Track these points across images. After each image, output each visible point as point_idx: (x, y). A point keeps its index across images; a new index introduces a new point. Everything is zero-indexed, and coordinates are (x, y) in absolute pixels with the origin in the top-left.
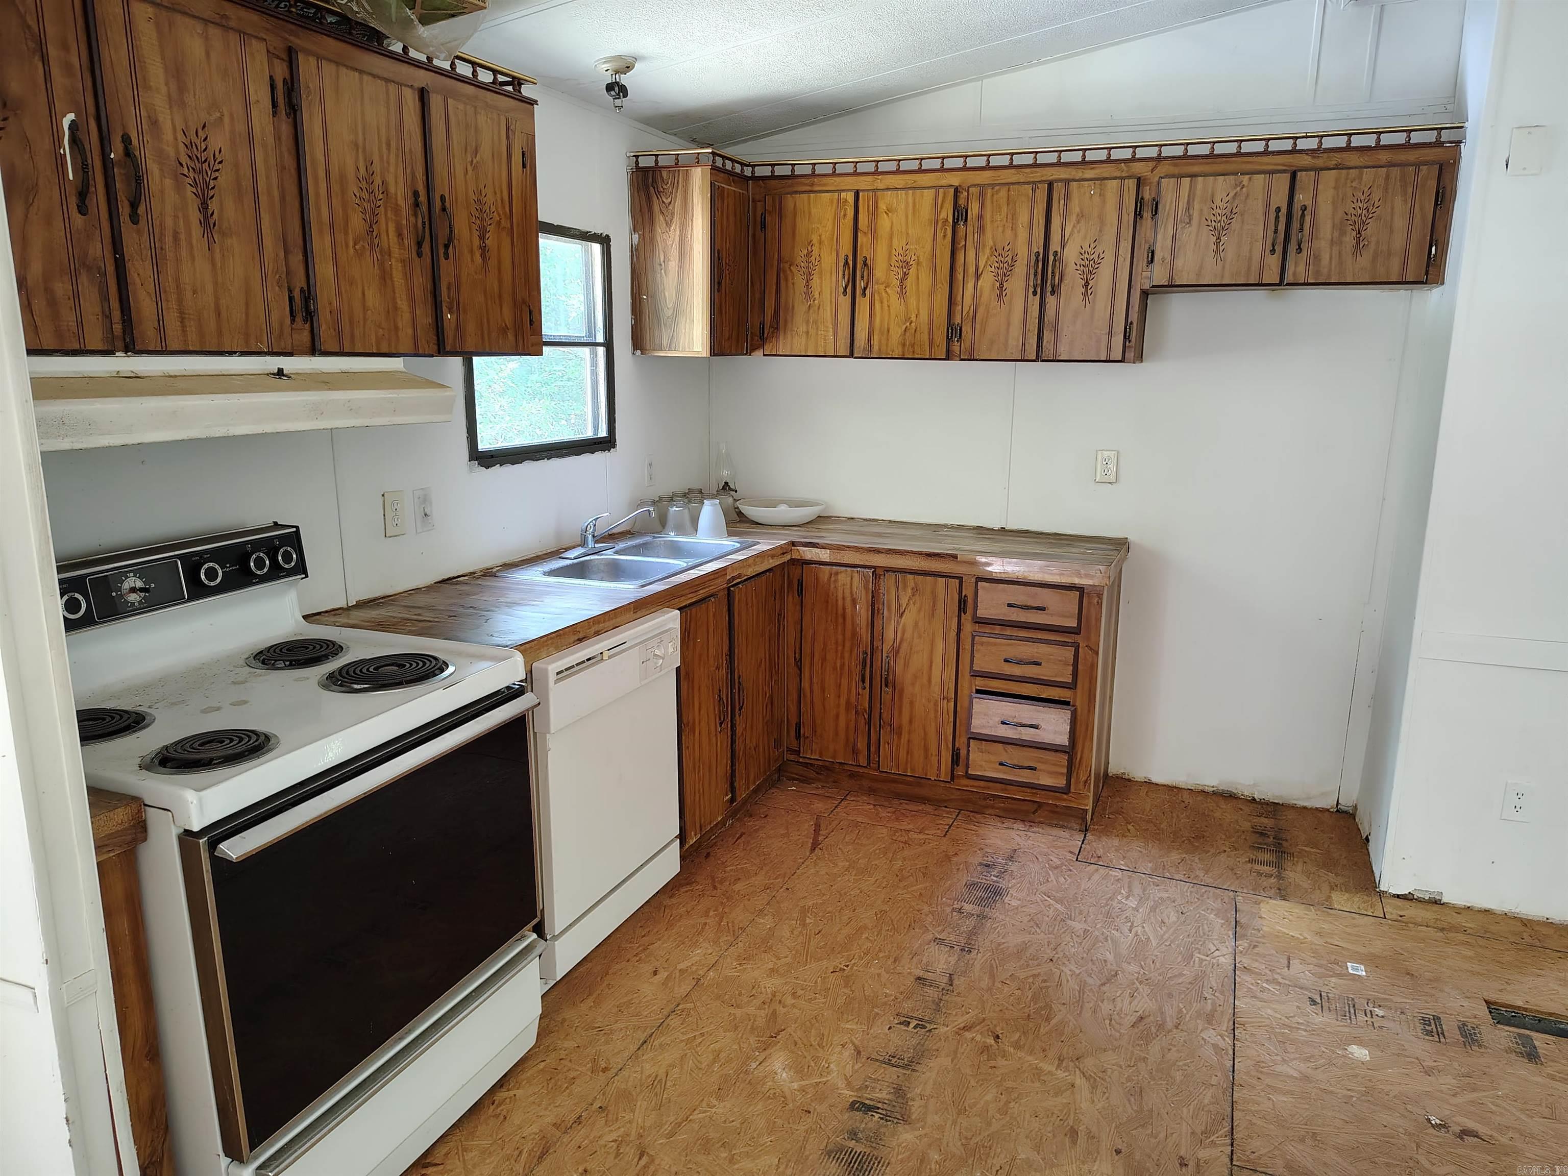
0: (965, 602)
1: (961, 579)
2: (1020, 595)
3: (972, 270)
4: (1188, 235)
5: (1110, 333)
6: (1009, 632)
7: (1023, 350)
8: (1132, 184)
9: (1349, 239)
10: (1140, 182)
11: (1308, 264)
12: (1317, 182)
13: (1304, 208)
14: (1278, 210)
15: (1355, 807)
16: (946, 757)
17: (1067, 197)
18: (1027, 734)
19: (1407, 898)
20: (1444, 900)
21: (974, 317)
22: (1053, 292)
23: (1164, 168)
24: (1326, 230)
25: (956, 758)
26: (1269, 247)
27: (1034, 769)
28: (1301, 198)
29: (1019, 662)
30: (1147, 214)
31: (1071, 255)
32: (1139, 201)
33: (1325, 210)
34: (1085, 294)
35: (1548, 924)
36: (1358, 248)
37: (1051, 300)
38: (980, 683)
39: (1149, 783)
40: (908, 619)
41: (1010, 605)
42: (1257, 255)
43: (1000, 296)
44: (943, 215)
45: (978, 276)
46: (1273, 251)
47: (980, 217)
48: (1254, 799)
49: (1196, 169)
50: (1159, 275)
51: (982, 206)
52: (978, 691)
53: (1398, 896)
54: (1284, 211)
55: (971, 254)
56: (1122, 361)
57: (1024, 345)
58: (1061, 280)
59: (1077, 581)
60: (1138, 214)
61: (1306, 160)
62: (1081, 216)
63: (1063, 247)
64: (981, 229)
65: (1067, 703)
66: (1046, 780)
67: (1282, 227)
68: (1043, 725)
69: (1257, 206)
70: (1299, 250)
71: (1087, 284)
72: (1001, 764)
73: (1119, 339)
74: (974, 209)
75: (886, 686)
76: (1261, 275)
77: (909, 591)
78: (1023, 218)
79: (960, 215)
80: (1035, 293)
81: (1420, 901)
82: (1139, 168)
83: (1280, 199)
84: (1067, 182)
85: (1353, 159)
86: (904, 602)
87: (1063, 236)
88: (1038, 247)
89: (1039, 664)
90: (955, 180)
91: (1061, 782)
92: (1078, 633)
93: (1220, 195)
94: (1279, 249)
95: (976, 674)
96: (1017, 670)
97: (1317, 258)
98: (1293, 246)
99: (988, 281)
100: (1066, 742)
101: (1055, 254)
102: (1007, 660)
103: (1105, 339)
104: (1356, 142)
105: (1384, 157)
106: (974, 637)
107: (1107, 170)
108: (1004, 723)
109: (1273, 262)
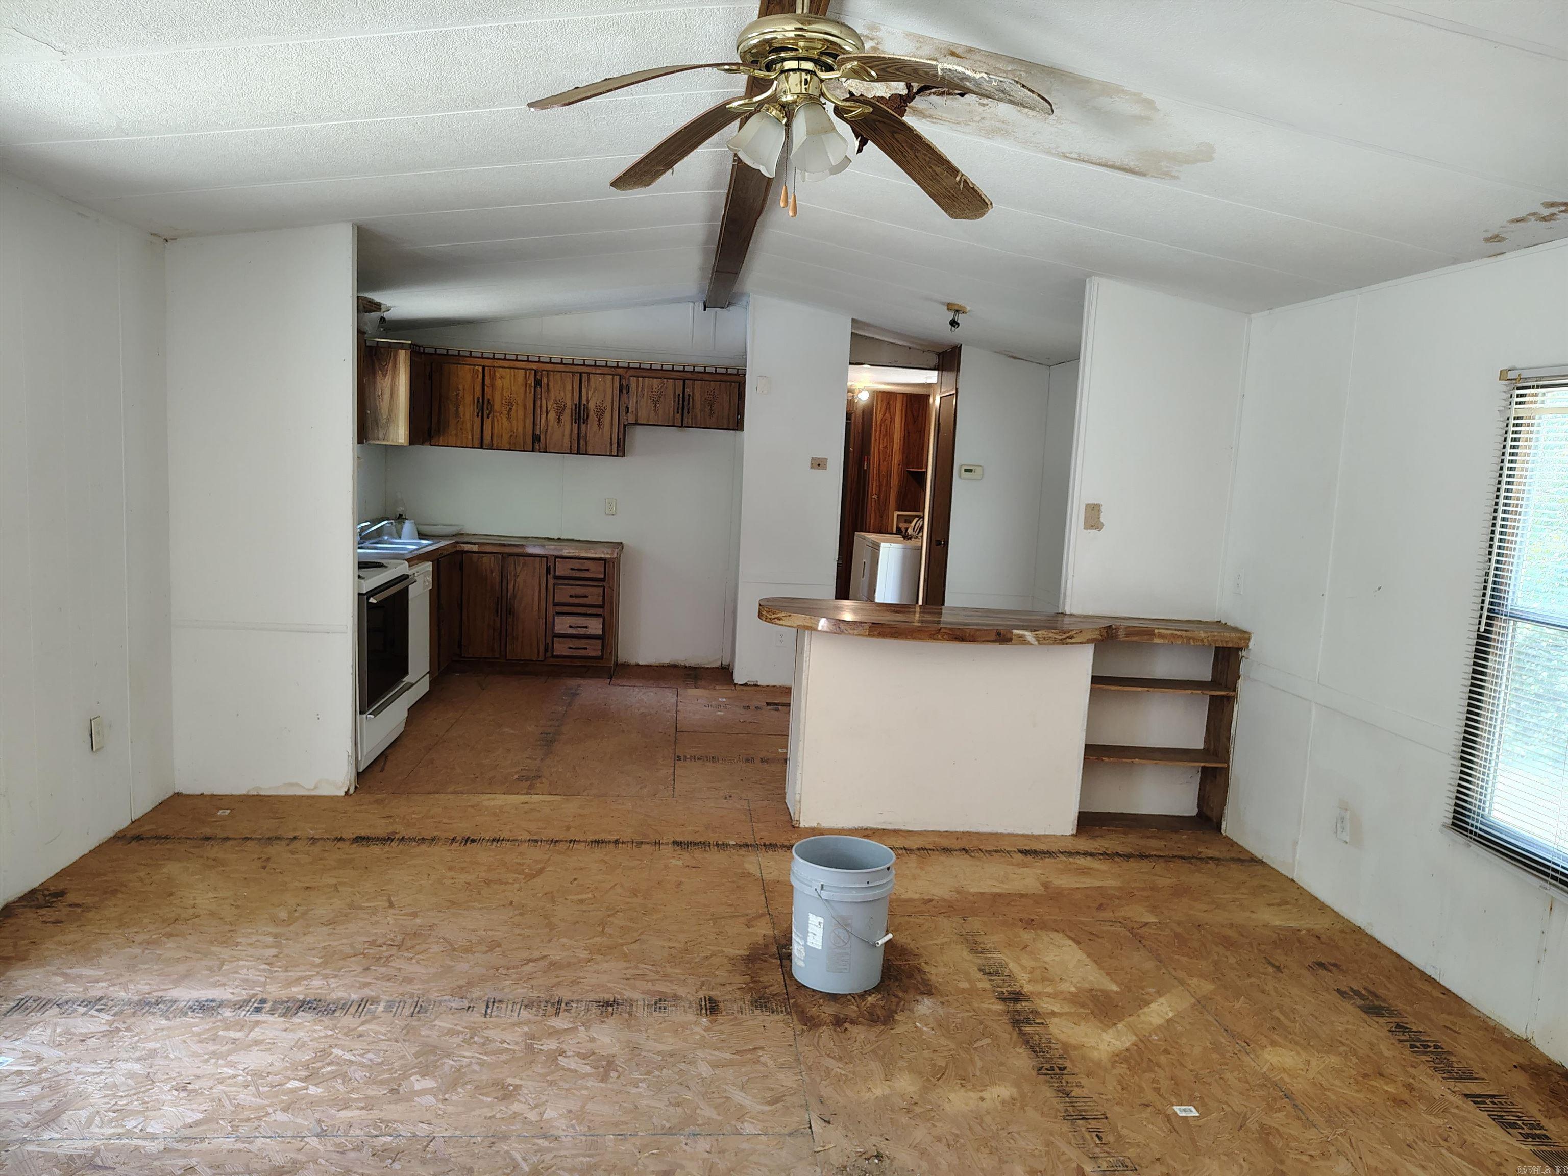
0: (550, 569)
1: (547, 558)
2: (577, 564)
3: (544, 409)
4: (643, 403)
5: (611, 443)
6: (572, 582)
7: (571, 449)
8: (617, 378)
9: (708, 408)
10: (621, 377)
11: (692, 419)
12: (693, 384)
13: (689, 395)
14: (679, 395)
15: (729, 665)
16: (542, 648)
17: (589, 380)
18: (582, 631)
19: (745, 685)
20: (758, 684)
21: (546, 431)
22: (584, 423)
23: (631, 372)
24: (698, 406)
25: (546, 650)
26: (676, 411)
27: (586, 649)
28: (687, 390)
29: (576, 597)
30: (625, 391)
31: (591, 406)
32: (621, 385)
33: (697, 396)
34: (599, 425)
36: (711, 415)
37: (583, 426)
38: (559, 609)
39: (638, 665)
40: (520, 580)
41: (572, 569)
42: (672, 412)
43: (558, 423)
44: (529, 382)
45: (547, 413)
46: (678, 413)
47: (548, 385)
48: (686, 667)
49: (644, 374)
50: (631, 419)
51: (548, 381)
52: (557, 613)
53: (741, 684)
54: (681, 396)
55: (544, 402)
56: (617, 457)
57: (571, 446)
58: (587, 418)
59: (603, 556)
60: (621, 391)
61: (689, 375)
62: (595, 390)
63: (588, 402)
64: (548, 391)
65: (600, 615)
66: (593, 653)
67: (681, 402)
68: (589, 626)
69: (671, 392)
70: (688, 413)
71: (599, 420)
72: (570, 648)
73: (615, 446)
74: (545, 381)
75: (510, 614)
76: (674, 423)
77: (521, 565)
78: (569, 387)
79: (538, 383)
80: (575, 423)
81: (748, 685)
82: (620, 371)
83: (679, 390)
84: (589, 374)
85: (707, 377)
86: (518, 571)
87: (588, 397)
88: (576, 401)
89: (587, 597)
90: (534, 366)
91: (599, 653)
92: (604, 581)
93: (655, 386)
94: (680, 411)
95: (555, 605)
96: (575, 601)
97: (696, 417)
98: (685, 411)
99: (552, 415)
100: (600, 632)
101: (584, 405)
102: (571, 596)
103: (609, 445)
104: (708, 370)
105: (718, 377)
106: (554, 585)
107: (606, 370)
108: (571, 627)
109: (678, 416)
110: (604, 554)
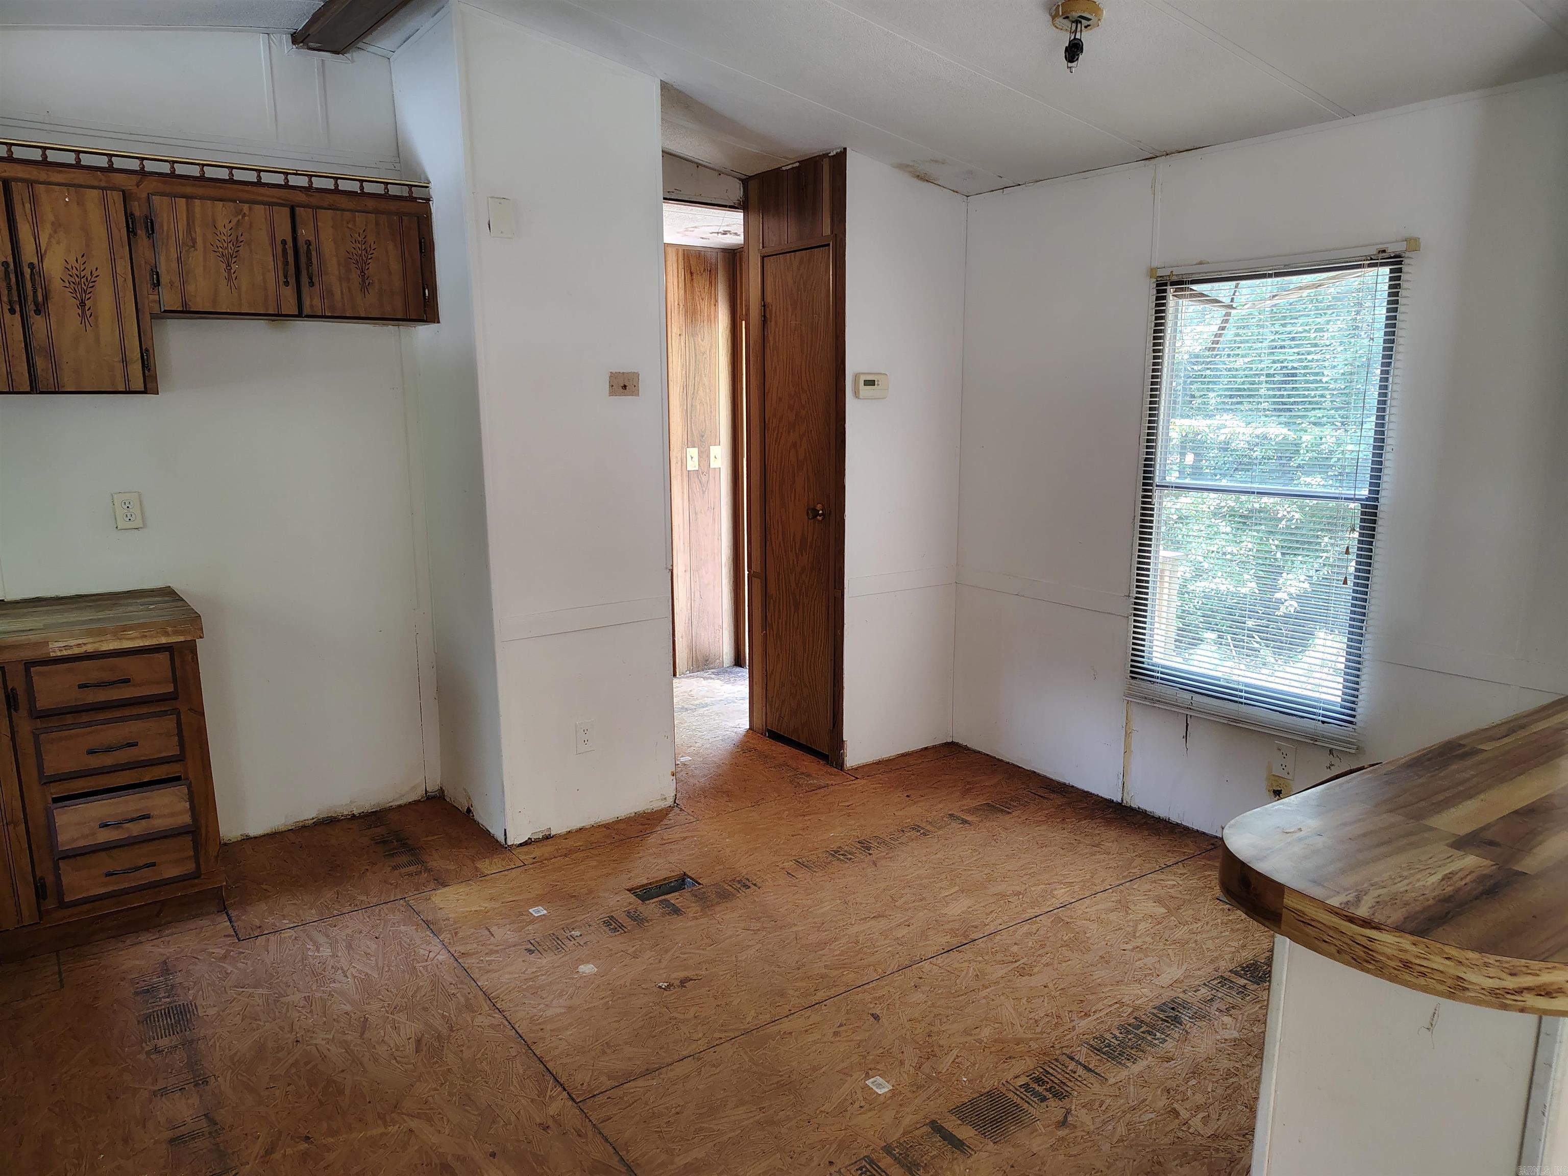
0: (15, 697)
2: (93, 672)
4: (196, 259)
5: (124, 361)
6: (85, 718)
7: (9, 380)
8: (117, 196)
9: (355, 275)
10: (126, 197)
11: (322, 298)
12: (315, 219)
13: (308, 243)
14: (284, 242)
15: (441, 790)
16: (27, 894)
17: (34, 200)
18: (136, 829)
19: (527, 842)
20: (553, 833)
22: (38, 312)
23: (151, 185)
24: (333, 267)
25: (41, 891)
26: (282, 279)
27: (154, 864)
28: (302, 232)
29: (109, 749)
30: (141, 233)
31: (51, 268)
32: (129, 216)
33: (328, 246)
34: (83, 315)
35: (619, 821)
36: (366, 287)
37: (38, 322)
38: (57, 790)
41: (81, 686)
42: (271, 285)
46: (286, 283)
49: (189, 190)
50: (170, 299)
52: (55, 800)
53: (521, 845)
54: (290, 243)
56: (145, 392)
57: (9, 373)
58: (46, 297)
59: (164, 640)
60: (131, 232)
61: (301, 197)
62: (57, 226)
63: (40, 258)
65: (178, 779)
66: (172, 872)
67: (291, 259)
68: (154, 813)
69: (262, 235)
70: (312, 284)
71: (82, 304)
72: (109, 874)
73: (132, 368)
76: (278, 306)
80: (13, 312)
81: (537, 841)
82: (121, 180)
83: (284, 231)
84: (30, 183)
85: (344, 202)
87: (38, 247)
88: (5, 255)
89: (135, 744)
91: (190, 867)
92: (176, 699)
93: (221, 222)
94: (292, 281)
95: (49, 781)
96: (108, 760)
97: (331, 293)
98: (304, 279)
100: (187, 819)
101: (31, 266)
102: (91, 752)
103: (119, 367)
104: (343, 185)
105: (370, 204)
106: (36, 737)
107: (79, 177)
108: (104, 826)
109: (289, 293)
110: (167, 634)
